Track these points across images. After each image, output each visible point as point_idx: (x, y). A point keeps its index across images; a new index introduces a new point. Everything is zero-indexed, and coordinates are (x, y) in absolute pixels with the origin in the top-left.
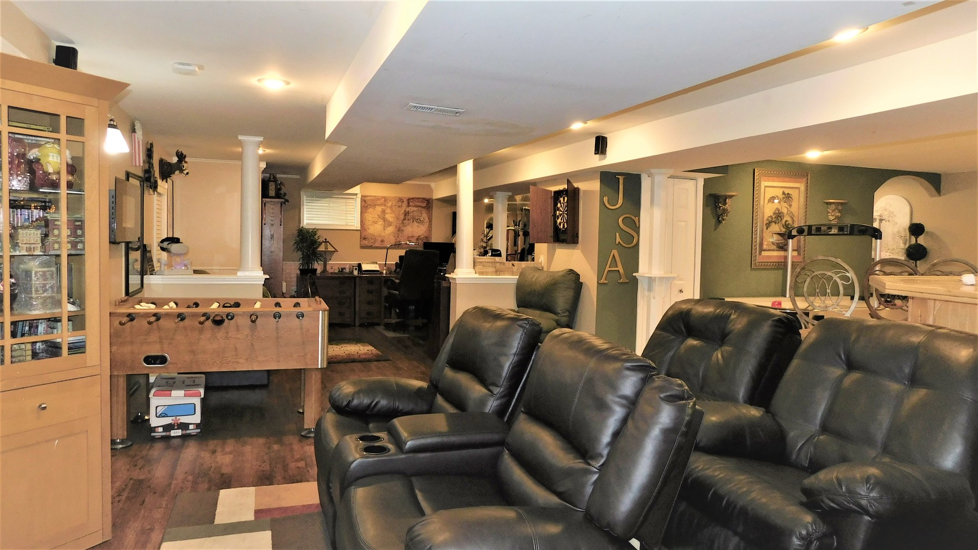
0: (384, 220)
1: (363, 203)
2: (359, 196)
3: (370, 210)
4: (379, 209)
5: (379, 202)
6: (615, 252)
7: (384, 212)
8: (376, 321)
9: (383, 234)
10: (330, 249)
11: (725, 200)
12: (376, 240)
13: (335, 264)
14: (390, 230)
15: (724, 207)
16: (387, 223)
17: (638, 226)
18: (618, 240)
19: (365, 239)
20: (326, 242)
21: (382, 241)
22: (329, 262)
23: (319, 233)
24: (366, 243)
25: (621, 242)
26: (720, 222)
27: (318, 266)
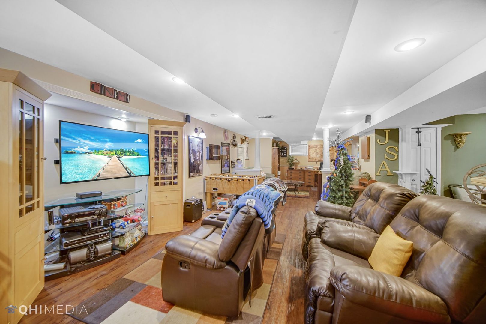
0: (316, 152)
1: (309, 147)
2: (308, 145)
3: (311, 149)
4: (314, 149)
5: (314, 147)
6: (384, 162)
7: (316, 150)
8: (312, 185)
9: (316, 157)
10: (297, 162)
11: (461, 136)
12: (313, 159)
13: (299, 167)
14: (319, 155)
15: (460, 139)
16: (317, 153)
17: (397, 151)
18: (386, 157)
19: (309, 158)
20: (296, 159)
21: (316, 159)
22: (298, 166)
23: (294, 157)
24: (310, 160)
25: (388, 158)
26: (458, 147)
27: (294, 167)
